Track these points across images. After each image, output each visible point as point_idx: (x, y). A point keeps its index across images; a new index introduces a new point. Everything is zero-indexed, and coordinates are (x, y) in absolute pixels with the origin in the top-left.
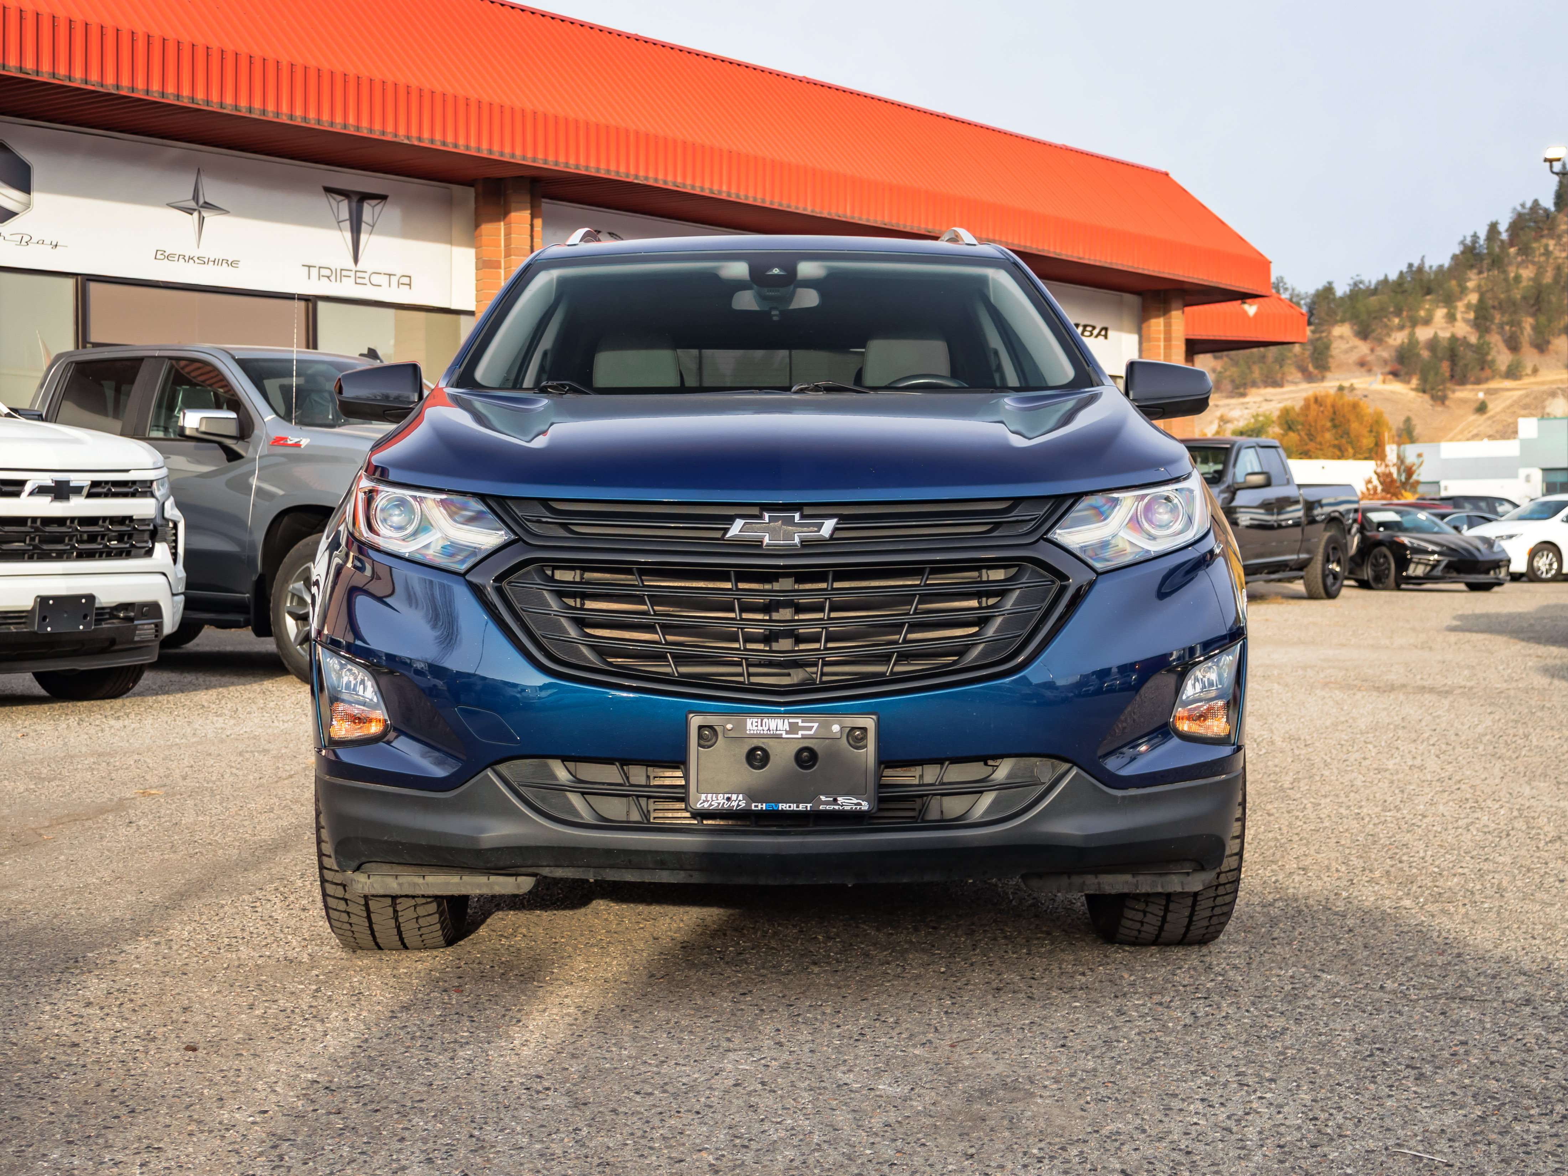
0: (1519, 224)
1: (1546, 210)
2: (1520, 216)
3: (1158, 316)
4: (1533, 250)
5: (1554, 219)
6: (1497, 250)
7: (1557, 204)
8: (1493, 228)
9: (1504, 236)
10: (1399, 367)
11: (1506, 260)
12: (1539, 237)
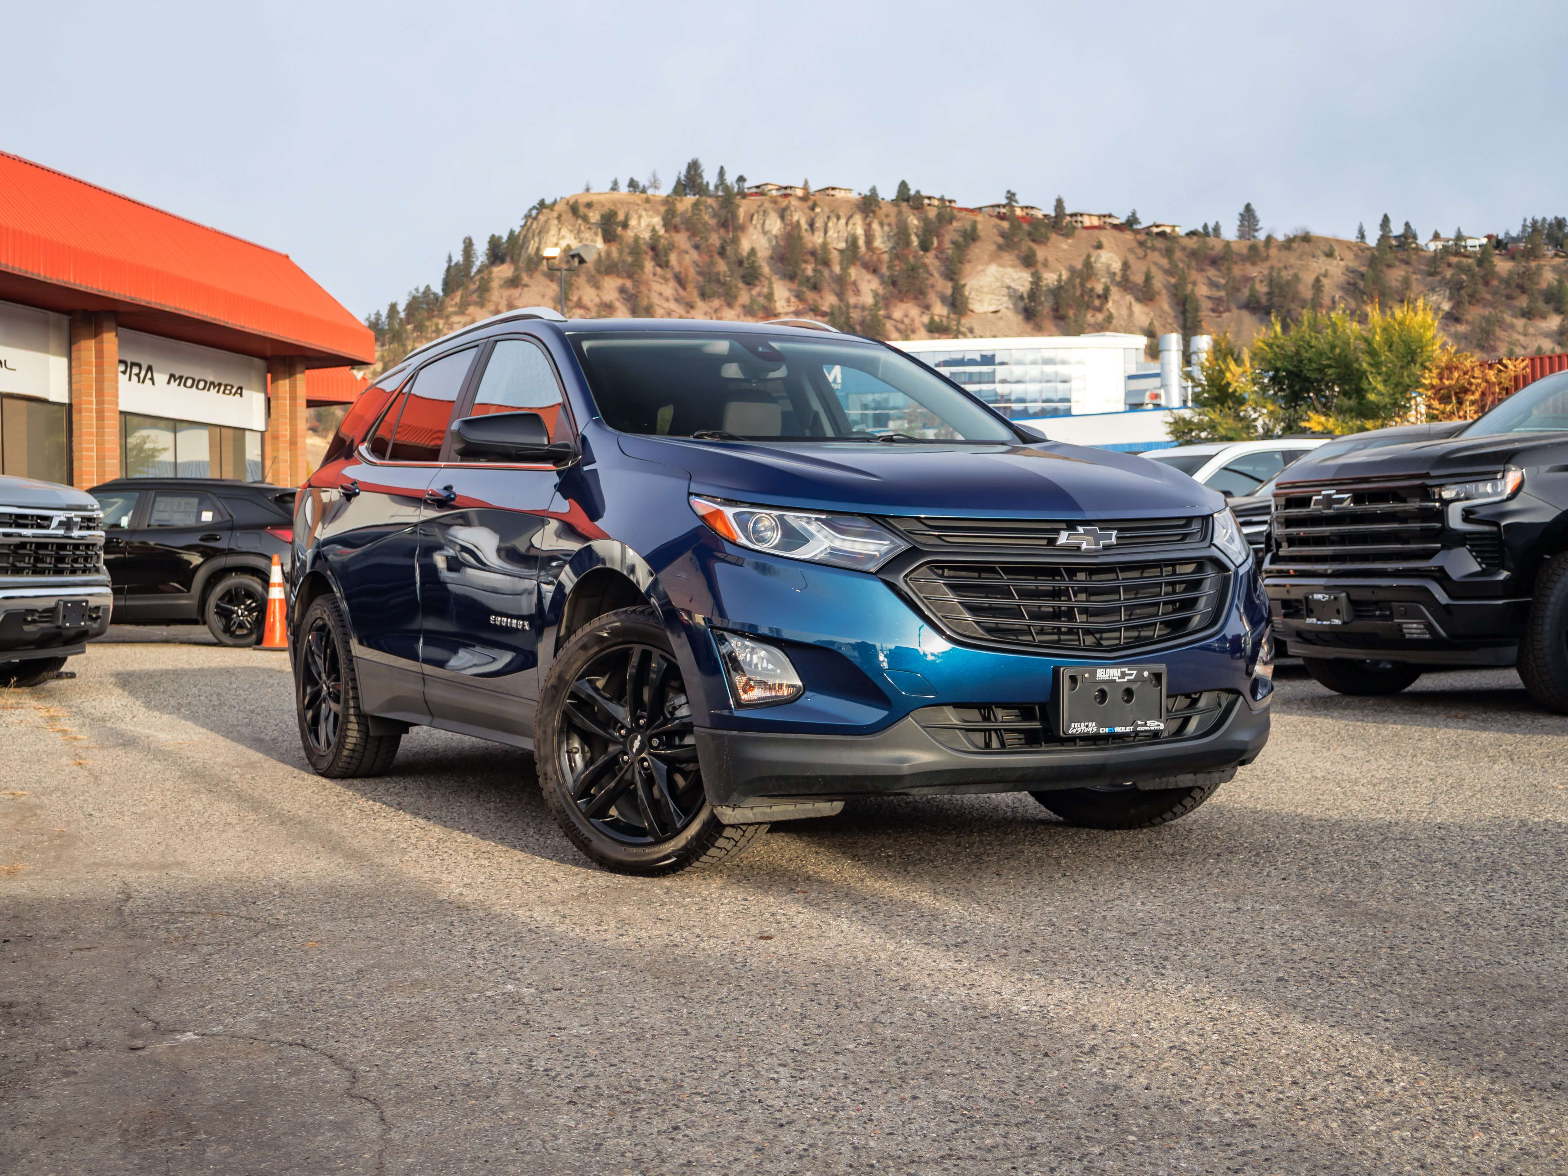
0: (413, 306)
1: (435, 294)
2: (415, 298)
3: (284, 378)
4: (427, 327)
5: (443, 302)
6: (397, 326)
7: (444, 290)
8: (393, 308)
9: (402, 315)
10: (316, 424)
11: (404, 336)
12: (430, 317)
